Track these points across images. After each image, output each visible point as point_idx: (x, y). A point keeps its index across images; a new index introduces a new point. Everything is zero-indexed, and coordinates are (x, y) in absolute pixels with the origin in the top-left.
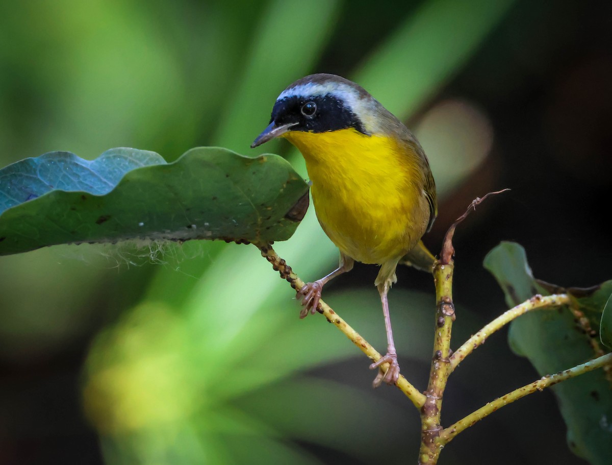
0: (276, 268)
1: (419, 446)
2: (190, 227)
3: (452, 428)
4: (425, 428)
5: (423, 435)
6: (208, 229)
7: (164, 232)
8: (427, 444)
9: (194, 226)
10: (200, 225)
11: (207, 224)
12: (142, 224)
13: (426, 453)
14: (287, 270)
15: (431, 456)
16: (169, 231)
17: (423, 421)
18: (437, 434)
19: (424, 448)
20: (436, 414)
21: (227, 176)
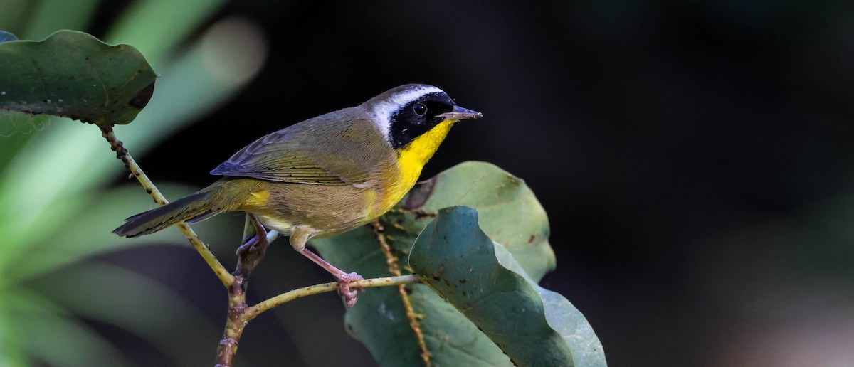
0: (113, 149)
1: (225, 321)
2: (45, 101)
3: (257, 307)
4: (232, 305)
5: (229, 311)
6: (61, 105)
7: (21, 104)
8: (233, 320)
9: (49, 101)
10: (55, 100)
11: (61, 100)
12: (4, 93)
13: (231, 328)
14: (124, 151)
15: (235, 331)
16: (25, 103)
17: (230, 299)
18: (243, 311)
19: (229, 323)
20: (242, 294)
21: (87, 59)
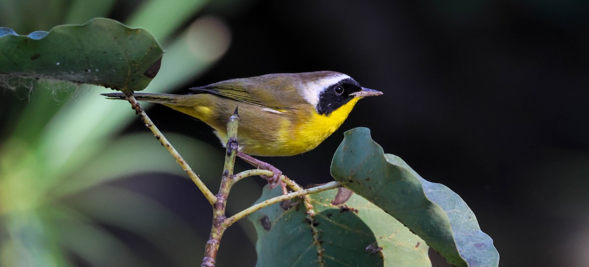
0: (133, 108)
1: (211, 228)
2: (87, 71)
3: (232, 218)
4: (215, 217)
5: (214, 221)
6: (97, 74)
7: (70, 73)
8: (216, 226)
9: (89, 70)
10: (93, 70)
11: (97, 70)
12: (58, 64)
13: (215, 232)
14: (140, 110)
15: (218, 234)
16: (73, 72)
17: (214, 213)
18: (223, 221)
19: (214, 229)
20: (222, 209)
21: (115, 38)
